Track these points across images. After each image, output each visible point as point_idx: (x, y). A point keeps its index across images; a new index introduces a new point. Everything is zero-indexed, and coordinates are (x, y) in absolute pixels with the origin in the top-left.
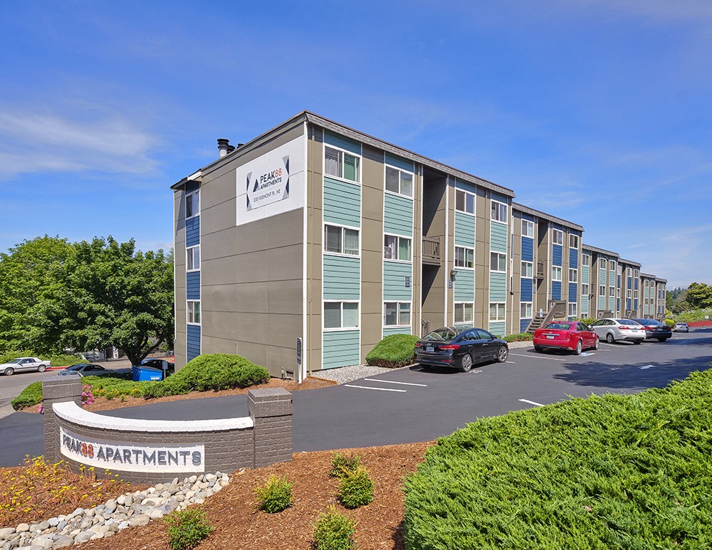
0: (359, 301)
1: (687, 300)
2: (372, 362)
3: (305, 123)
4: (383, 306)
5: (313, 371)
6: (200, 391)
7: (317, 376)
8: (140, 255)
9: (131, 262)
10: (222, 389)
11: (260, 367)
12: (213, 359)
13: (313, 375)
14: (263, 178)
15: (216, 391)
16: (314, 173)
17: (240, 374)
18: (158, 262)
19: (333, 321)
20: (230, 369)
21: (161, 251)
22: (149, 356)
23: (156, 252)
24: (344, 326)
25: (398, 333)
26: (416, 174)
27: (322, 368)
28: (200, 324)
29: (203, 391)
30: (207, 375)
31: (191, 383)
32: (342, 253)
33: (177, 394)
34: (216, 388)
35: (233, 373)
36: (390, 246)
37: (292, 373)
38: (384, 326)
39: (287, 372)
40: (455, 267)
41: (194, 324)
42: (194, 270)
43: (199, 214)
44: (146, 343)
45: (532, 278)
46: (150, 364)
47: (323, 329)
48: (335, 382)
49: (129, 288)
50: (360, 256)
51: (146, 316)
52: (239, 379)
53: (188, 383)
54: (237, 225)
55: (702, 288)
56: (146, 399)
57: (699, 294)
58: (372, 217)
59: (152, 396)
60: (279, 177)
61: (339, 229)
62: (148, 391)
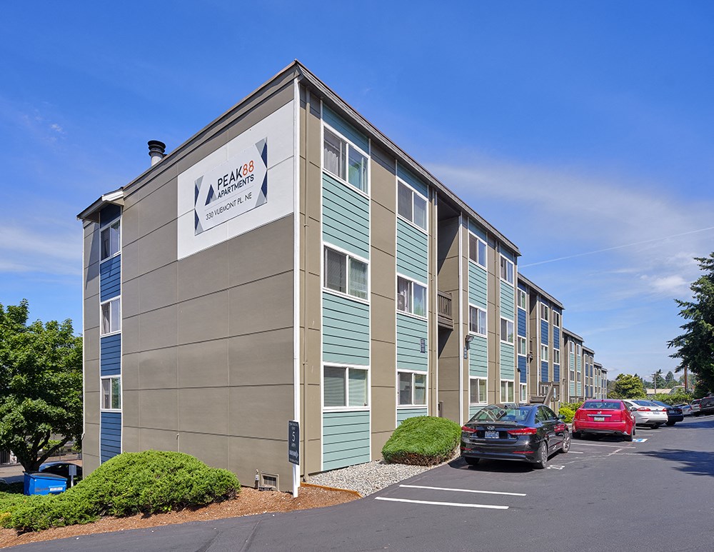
0: (369, 368)
1: (616, 391)
2: (392, 458)
3: (296, 81)
4: (397, 376)
5: (309, 475)
6: (118, 517)
7: (317, 483)
8: (39, 325)
9: (23, 331)
10: (157, 512)
11: (226, 472)
12: (141, 461)
13: (310, 480)
14: (222, 181)
15: (147, 516)
16: (308, 163)
17: (192, 486)
18: (65, 336)
19: (336, 397)
20: (172, 476)
21: (68, 322)
22: (49, 459)
23: (61, 322)
24: (350, 404)
25: (419, 415)
26: (431, 201)
27: (322, 470)
28: (121, 410)
29: (122, 516)
30: (131, 489)
31: (101, 503)
32: (347, 294)
33: (76, 523)
34: (146, 511)
35: (178, 484)
36: (402, 293)
37: (275, 479)
38: (398, 406)
39: (265, 478)
40: (470, 332)
41: (111, 410)
42: (112, 333)
43: (121, 252)
44: (46, 442)
45: (526, 356)
46: (53, 470)
47: (323, 409)
48: (355, 493)
49: (16, 364)
50: (369, 301)
51: (39, 404)
52: (188, 495)
53: (96, 503)
54: (178, 259)
55: (628, 378)
56: (20, 534)
57: (626, 384)
58: (383, 248)
59: (29, 529)
60: (249, 174)
61: (343, 256)
62: (21, 520)
